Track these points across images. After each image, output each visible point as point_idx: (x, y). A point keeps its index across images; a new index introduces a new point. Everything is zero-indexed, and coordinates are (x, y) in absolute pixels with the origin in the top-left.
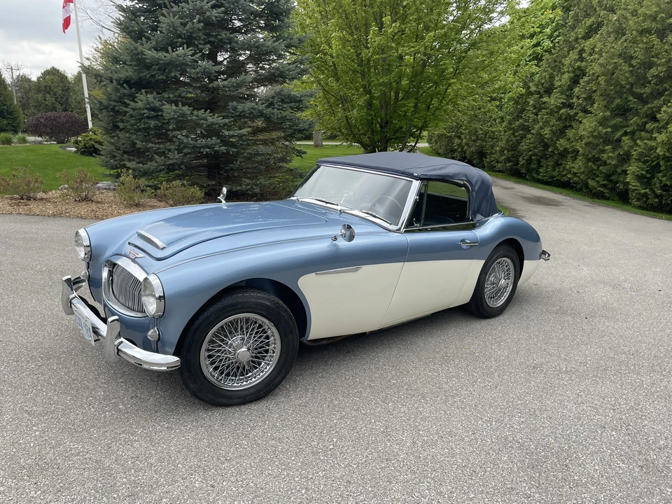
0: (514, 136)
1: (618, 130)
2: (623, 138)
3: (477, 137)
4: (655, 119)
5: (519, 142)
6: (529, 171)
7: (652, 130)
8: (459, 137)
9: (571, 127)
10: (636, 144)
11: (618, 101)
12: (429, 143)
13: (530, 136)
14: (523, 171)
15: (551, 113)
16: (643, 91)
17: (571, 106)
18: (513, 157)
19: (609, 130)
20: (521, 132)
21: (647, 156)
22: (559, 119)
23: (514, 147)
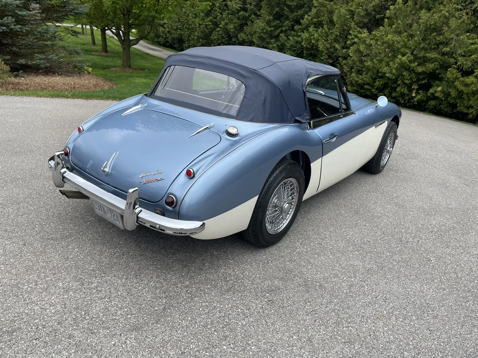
0: (208, 29)
1: (277, 29)
2: (281, 35)
4: (300, 24)
5: (211, 33)
7: (298, 30)
9: (246, 24)
10: (289, 39)
11: (277, 9)
13: (218, 29)
15: (233, 14)
16: (292, 4)
17: (245, 10)
19: (272, 29)
21: (295, 47)
22: (238, 19)
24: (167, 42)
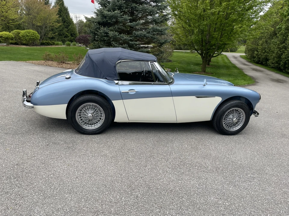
0: (281, 51)
3: (265, 51)
5: (282, 54)
6: (285, 68)
8: (257, 51)
12: (245, 54)
13: (286, 51)
14: (282, 68)
18: (278, 61)
20: (283, 50)
23: (279, 57)
24: (259, 61)
